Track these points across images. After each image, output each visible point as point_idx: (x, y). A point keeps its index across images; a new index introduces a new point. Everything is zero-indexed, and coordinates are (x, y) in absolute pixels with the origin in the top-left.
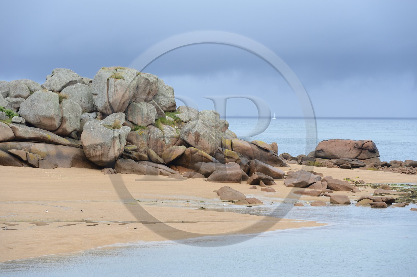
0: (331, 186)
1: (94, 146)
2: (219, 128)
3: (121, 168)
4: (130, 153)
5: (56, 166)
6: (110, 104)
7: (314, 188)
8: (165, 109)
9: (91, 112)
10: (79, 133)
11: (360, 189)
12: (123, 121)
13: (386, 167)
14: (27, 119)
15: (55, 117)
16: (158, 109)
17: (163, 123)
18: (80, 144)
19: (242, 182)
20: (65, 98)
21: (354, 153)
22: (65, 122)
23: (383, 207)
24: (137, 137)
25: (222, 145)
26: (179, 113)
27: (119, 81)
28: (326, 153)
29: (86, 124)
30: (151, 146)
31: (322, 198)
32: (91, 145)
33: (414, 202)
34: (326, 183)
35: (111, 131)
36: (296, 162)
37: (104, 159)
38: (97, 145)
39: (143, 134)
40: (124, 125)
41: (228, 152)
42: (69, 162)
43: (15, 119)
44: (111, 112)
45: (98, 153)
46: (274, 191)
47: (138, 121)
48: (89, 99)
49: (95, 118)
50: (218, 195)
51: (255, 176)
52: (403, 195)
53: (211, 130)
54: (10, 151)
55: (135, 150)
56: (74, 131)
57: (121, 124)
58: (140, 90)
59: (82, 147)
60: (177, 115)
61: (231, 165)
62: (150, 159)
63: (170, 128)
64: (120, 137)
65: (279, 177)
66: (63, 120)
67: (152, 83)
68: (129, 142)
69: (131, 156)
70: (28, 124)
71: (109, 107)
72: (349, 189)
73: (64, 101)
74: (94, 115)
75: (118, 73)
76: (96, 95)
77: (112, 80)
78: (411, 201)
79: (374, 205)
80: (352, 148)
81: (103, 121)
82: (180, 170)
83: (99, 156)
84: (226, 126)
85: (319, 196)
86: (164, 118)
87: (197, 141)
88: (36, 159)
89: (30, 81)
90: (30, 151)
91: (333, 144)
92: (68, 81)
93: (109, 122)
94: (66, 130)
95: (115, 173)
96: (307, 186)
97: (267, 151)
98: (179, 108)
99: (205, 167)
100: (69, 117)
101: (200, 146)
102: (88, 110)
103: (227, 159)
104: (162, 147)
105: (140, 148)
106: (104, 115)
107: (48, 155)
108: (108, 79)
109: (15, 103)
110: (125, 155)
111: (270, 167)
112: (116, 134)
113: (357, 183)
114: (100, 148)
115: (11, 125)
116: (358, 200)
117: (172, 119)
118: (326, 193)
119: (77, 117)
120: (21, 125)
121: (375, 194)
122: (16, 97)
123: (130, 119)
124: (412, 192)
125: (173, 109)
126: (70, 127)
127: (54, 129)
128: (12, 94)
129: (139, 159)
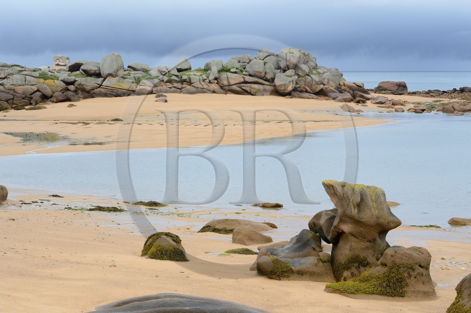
0: (394, 103)
1: (281, 86)
2: (338, 76)
3: (293, 95)
4: (297, 88)
5: (263, 95)
6: (287, 65)
7: (385, 104)
8: (312, 67)
9: (278, 69)
10: (273, 80)
11: (407, 105)
12: (294, 73)
13: (414, 94)
14: (249, 73)
15: (262, 72)
16: (309, 68)
17: (312, 74)
18: (274, 84)
19: (351, 102)
20: (266, 63)
21: (396, 88)
22: (267, 74)
23: (421, 113)
24: (300, 81)
25: (339, 85)
26: (319, 69)
27: (291, 54)
28: (383, 88)
29: (277, 75)
30: (307, 85)
31: (390, 109)
32: (279, 85)
33: (433, 110)
34: (391, 102)
35: (289, 78)
36: (373, 92)
37: (286, 92)
38: (282, 85)
39: (302, 79)
40: (294, 75)
41: (343, 87)
42: (269, 93)
43: (244, 73)
44: (287, 69)
45: (282, 89)
46: (367, 106)
47: (300, 73)
48: (277, 63)
49: (280, 72)
50: (342, 108)
51: (358, 99)
52: (427, 107)
53: (335, 77)
54: (243, 88)
55: (299, 87)
56: (271, 78)
57: (293, 75)
58: (301, 59)
59: (275, 86)
60: (318, 70)
61: (346, 94)
62: (307, 91)
63: (315, 77)
64: (293, 81)
65: (368, 99)
66: (266, 73)
67: (306, 55)
68: (297, 83)
69: (298, 90)
70: (250, 75)
71: (287, 67)
72: (402, 105)
73: (266, 64)
74: (279, 71)
75: (291, 51)
76: (280, 61)
77: (288, 54)
78: (432, 110)
79: (416, 111)
80: (395, 85)
81: (284, 74)
82: (321, 97)
83: (283, 90)
84: (342, 75)
85: (389, 108)
86: (312, 72)
87: (328, 83)
88: (254, 92)
89: (249, 55)
90: (251, 88)
91: (386, 83)
92: (267, 55)
93: (287, 74)
94: (267, 78)
95: (291, 98)
96: (382, 103)
97: (360, 87)
98: (318, 67)
99: (332, 95)
100: (269, 72)
101: (330, 85)
102: (276, 68)
103: (343, 91)
104: (312, 86)
105: (301, 86)
106: (284, 71)
107: (259, 90)
108: (286, 54)
109: (243, 65)
110: (295, 90)
111: (363, 94)
112: (291, 80)
113: (404, 102)
114: (284, 86)
115: (242, 76)
116: (408, 110)
117: (316, 72)
118: (392, 107)
119: (272, 72)
120: (246, 76)
121: (415, 107)
122: (243, 63)
123: (296, 72)
124: (431, 105)
125: (316, 67)
126: (269, 76)
127: (262, 77)
128: (241, 61)
129: (301, 91)
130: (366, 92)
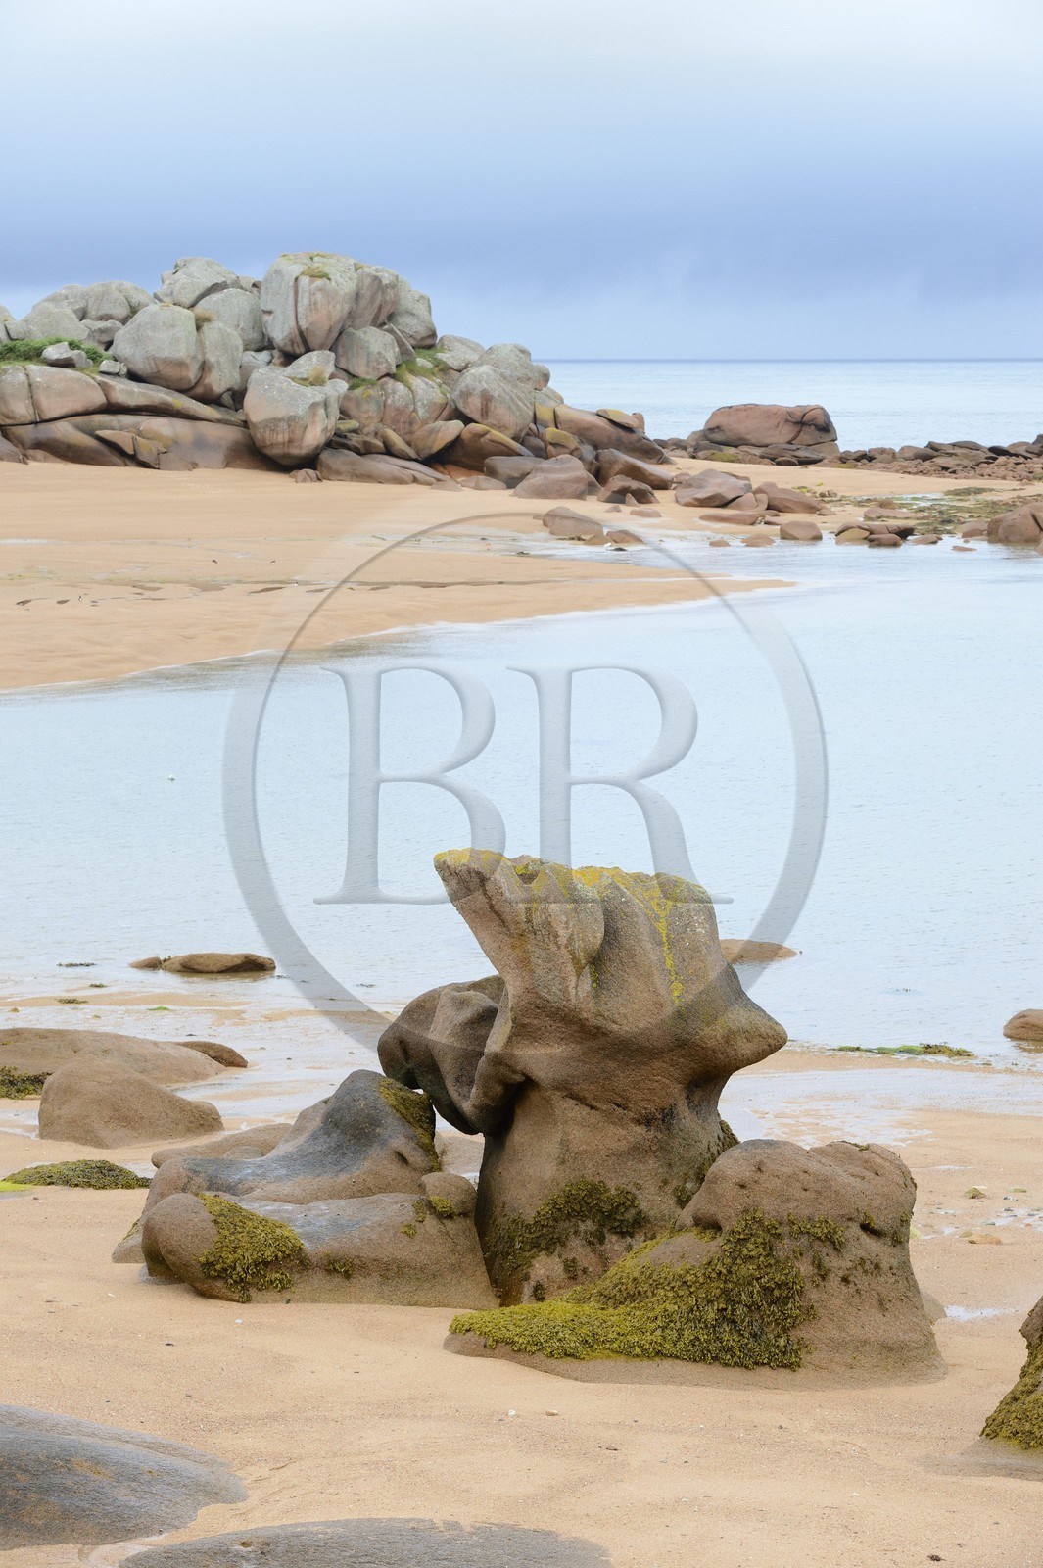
0: (775, 502)
1: (273, 424)
2: (530, 383)
3: (329, 469)
4: (345, 437)
5: (195, 466)
6: (301, 334)
7: (739, 507)
8: (414, 342)
9: (258, 350)
10: (237, 396)
11: (833, 509)
12: (330, 369)
13: (864, 461)
14: (131, 365)
15: (188, 361)
16: (400, 344)
17: (412, 372)
18: (243, 418)
19: (588, 497)
20: (207, 320)
21: (787, 433)
22: (210, 370)
23: (895, 545)
24: (358, 403)
25: (535, 420)
26: (442, 350)
27: (319, 282)
28: (728, 433)
29: (255, 376)
30: (389, 422)
31: (761, 528)
32: (266, 421)
33: (949, 532)
34: (763, 497)
35: (309, 391)
36: (683, 452)
37: (295, 451)
38: (280, 420)
39: (370, 396)
40: (332, 377)
41: (551, 432)
42: (220, 456)
43: (106, 365)
44: (302, 349)
45: (280, 438)
46: (658, 515)
47: (360, 369)
48: (255, 322)
49: (269, 362)
50: (545, 524)
51: (618, 482)
52: (924, 518)
53: (515, 386)
54: (100, 433)
55: (355, 431)
56: (229, 390)
57: (327, 376)
58: (363, 302)
59: (245, 424)
60: (439, 355)
61: (563, 462)
62: (389, 451)
63: (427, 384)
64: (326, 404)
65: (662, 485)
66: (204, 367)
67: (387, 286)
68: (344, 414)
69: (349, 443)
70: (133, 376)
71: (298, 339)
72: (811, 509)
73: (206, 327)
74: (265, 355)
75: (317, 265)
76: (270, 312)
77: (305, 281)
78: (943, 532)
79: (872, 539)
80: (782, 423)
81: (289, 370)
82: (453, 473)
83: (283, 444)
84: (546, 377)
85: (753, 524)
86: (413, 362)
87: (485, 412)
88: (155, 452)
89: (128, 285)
90: (140, 434)
91: (742, 414)
92: (209, 285)
93: (302, 370)
94: (211, 389)
95: (319, 480)
96: (725, 504)
97: (628, 429)
98: (441, 339)
99: (501, 463)
100: (218, 362)
101: (491, 421)
102: (253, 346)
103: (550, 447)
104: (411, 424)
105: (365, 426)
106: (289, 358)
107: (176, 442)
108: (296, 279)
109: (102, 331)
110: (336, 442)
111: (640, 463)
112: (319, 398)
113: (822, 495)
114: (286, 427)
115: (99, 378)
116: (837, 531)
117: (429, 365)
118: (768, 518)
119: (233, 360)
120: (118, 379)
121: (867, 518)
122: (101, 318)
123: (343, 365)
124: (941, 512)
125: (428, 342)
126: (220, 381)
127: (186, 387)
128: (93, 312)
129: (366, 450)
130: (653, 451)
